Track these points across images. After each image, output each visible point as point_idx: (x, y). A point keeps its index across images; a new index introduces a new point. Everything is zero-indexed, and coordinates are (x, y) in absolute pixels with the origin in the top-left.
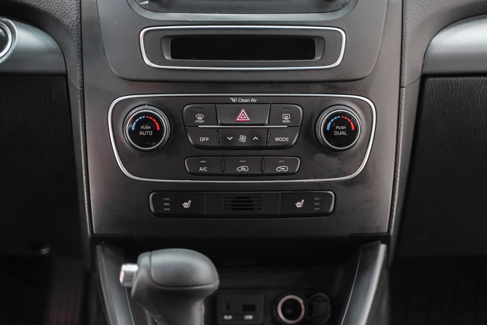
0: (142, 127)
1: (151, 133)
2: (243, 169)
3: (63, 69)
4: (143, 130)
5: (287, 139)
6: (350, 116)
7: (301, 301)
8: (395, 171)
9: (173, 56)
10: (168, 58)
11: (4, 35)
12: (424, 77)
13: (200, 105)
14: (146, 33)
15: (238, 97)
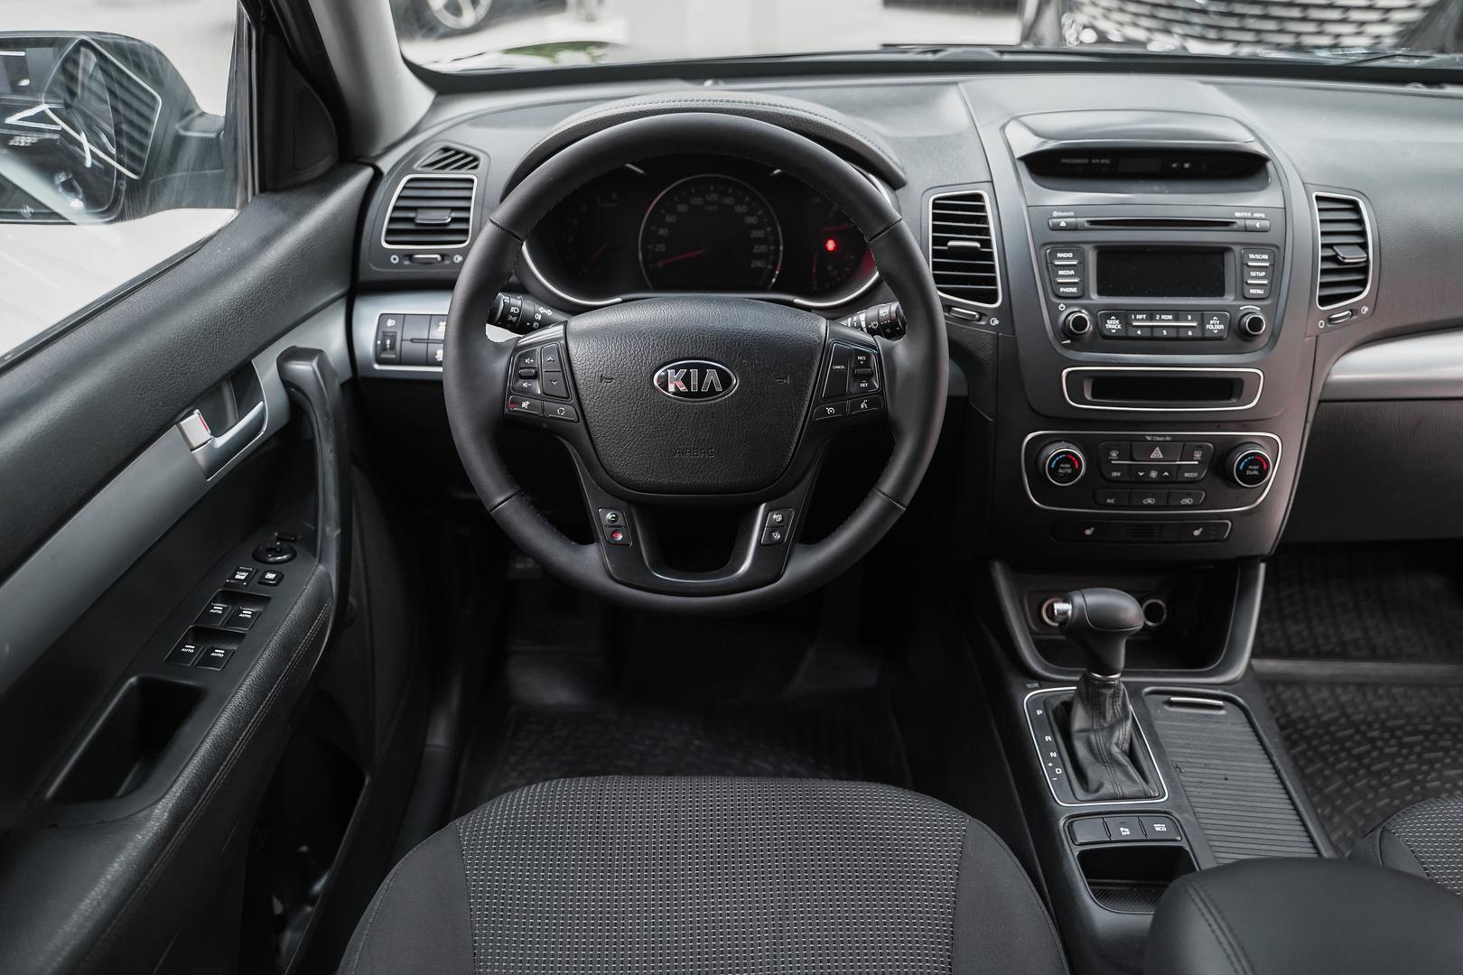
0: (1061, 465)
1: (1069, 471)
2: (1149, 501)
4: (1062, 468)
5: (1196, 475)
6: (1262, 456)
7: (1163, 605)
8: (1290, 500)
9: (1093, 396)
10: (1088, 397)
12: (1322, 402)
13: (1116, 442)
14: (1069, 373)
15: (1153, 435)
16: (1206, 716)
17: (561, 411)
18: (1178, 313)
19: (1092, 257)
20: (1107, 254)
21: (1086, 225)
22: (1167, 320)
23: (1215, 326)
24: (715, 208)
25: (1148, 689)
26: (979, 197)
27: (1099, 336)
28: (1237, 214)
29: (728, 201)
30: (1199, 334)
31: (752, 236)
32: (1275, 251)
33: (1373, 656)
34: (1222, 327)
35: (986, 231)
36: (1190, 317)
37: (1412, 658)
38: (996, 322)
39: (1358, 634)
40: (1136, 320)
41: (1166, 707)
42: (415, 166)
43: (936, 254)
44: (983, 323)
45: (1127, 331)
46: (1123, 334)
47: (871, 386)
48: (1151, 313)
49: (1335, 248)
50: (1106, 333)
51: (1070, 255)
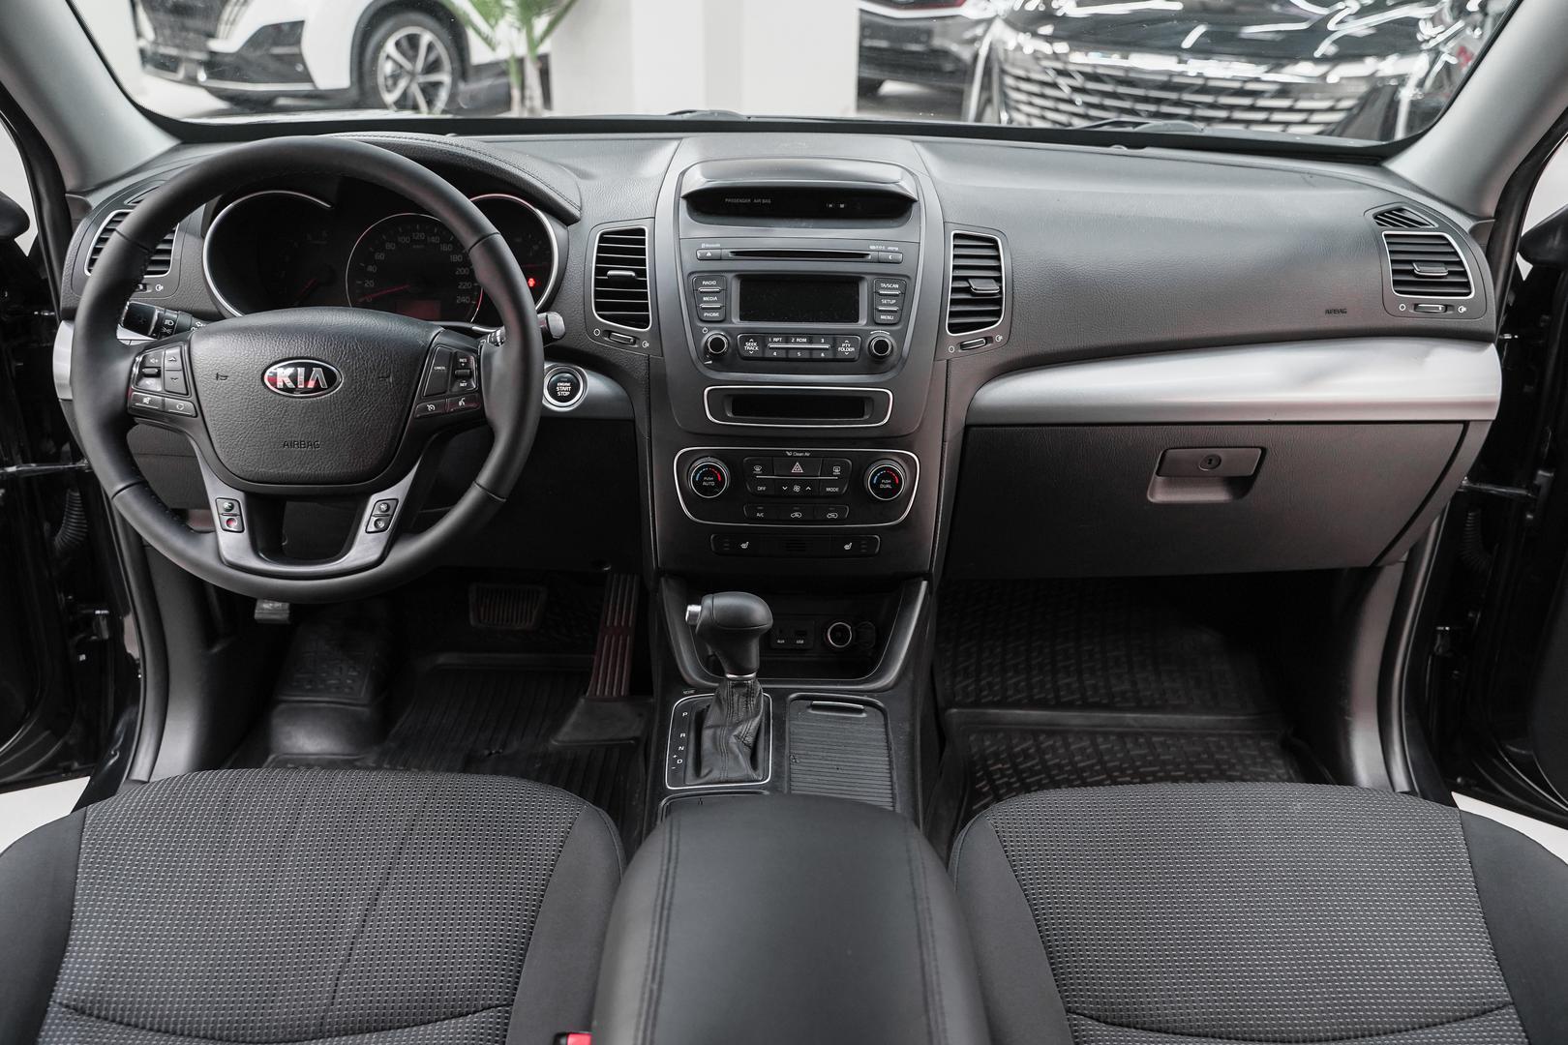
0: (705, 478)
1: (713, 484)
2: (797, 515)
3: (631, 415)
4: (706, 481)
5: (837, 489)
6: (894, 471)
7: (849, 627)
8: (937, 517)
9: (734, 413)
10: (730, 415)
11: (575, 381)
12: (967, 427)
13: (758, 458)
14: (709, 391)
15: (793, 451)
16: (844, 718)
17: (180, 406)
18: (811, 337)
19: (735, 288)
20: (747, 280)
21: (730, 255)
22: (802, 343)
23: (846, 349)
24: (422, 246)
25: (793, 696)
26: (642, 232)
27: (739, 359)
28: (872, 247)
29: (434, 240)
30: (831, 357)
31: (457, 273)
32: (904, 280)
33: (1139, 707)
34: (853, 349)
35: (643, 262)
36: (823, 341)
37: (1177, 709)
38: (647, 345)
39: (1126, 686)
40: (772, 342)
41: (811, 711)
42: (126, 202)
43: (598, 283)
44: (636, 346)
45: (763, 353)
46: (760, 355)
47: (469, 386)
48: (787, 336)
49: (970, 281)
50: (746, 355)
51: (714, 283)
